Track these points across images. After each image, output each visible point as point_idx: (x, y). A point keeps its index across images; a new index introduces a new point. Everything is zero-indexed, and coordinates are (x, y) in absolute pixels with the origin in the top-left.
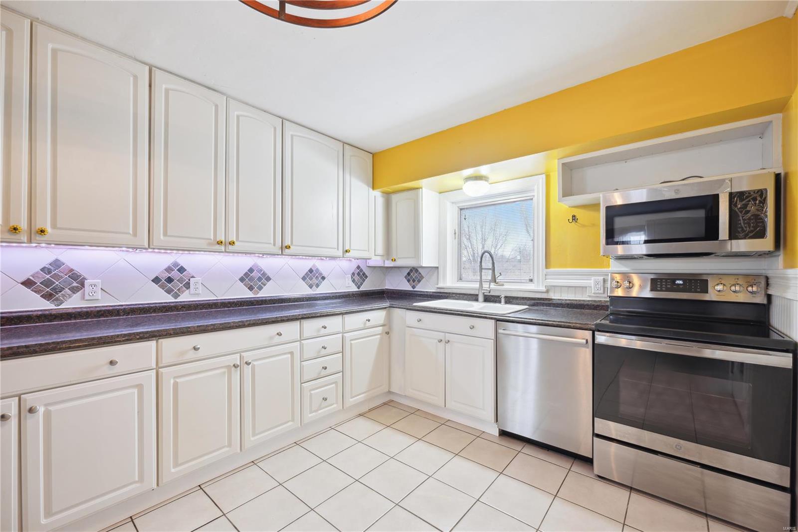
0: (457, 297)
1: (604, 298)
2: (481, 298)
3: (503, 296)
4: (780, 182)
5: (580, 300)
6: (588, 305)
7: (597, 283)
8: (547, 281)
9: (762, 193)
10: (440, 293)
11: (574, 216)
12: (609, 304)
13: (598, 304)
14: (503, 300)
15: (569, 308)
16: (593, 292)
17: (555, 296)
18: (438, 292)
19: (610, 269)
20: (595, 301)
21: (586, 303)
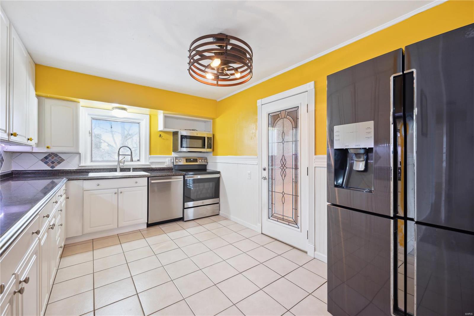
0: (98, 171)
1: (171, 166)
2: (118, 170)
3: (131, 168)
4: (214, 135)
5: (163, 167)
6: (166, 169)
7: (168, 161)
8: (150, 160)
9: (211, 138)
10: (81, 169)
11: (160, 135)
12: (173, 168)
13: (170, 168)
14: (131, 170)
15: (159, 171)
16: (167, 164)
17: (153, 166)
18: (79, 169)
19: (172, 155)
20: (168, 167)
21: (165, 168)
